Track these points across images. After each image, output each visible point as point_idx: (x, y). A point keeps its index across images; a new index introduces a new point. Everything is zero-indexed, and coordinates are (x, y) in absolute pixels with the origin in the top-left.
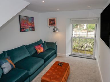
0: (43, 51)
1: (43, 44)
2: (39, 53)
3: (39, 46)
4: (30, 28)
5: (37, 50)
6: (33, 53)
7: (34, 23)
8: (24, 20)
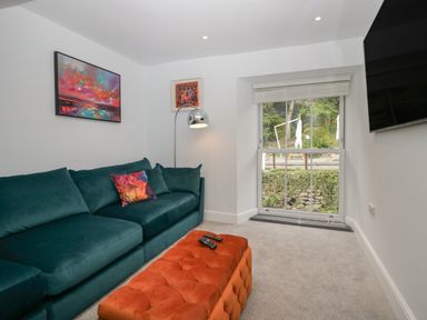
0: (146, 197)
1: (149, 172)
2: (130, 204)
3: (132, 178)
4: (101, 107)
5: (120, 189)
6: (102, 202)
7: (118, 95)
8: (75, 71)
